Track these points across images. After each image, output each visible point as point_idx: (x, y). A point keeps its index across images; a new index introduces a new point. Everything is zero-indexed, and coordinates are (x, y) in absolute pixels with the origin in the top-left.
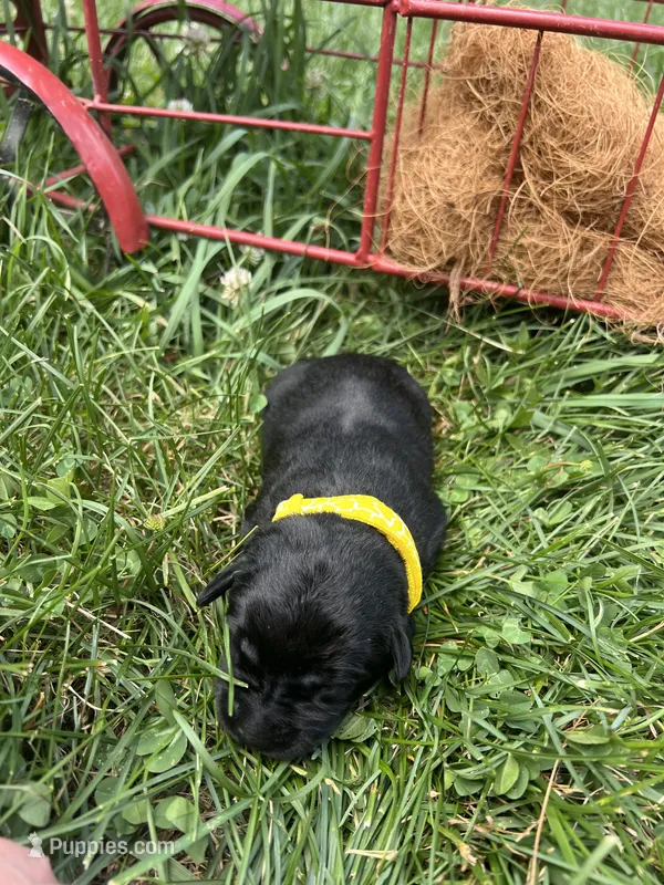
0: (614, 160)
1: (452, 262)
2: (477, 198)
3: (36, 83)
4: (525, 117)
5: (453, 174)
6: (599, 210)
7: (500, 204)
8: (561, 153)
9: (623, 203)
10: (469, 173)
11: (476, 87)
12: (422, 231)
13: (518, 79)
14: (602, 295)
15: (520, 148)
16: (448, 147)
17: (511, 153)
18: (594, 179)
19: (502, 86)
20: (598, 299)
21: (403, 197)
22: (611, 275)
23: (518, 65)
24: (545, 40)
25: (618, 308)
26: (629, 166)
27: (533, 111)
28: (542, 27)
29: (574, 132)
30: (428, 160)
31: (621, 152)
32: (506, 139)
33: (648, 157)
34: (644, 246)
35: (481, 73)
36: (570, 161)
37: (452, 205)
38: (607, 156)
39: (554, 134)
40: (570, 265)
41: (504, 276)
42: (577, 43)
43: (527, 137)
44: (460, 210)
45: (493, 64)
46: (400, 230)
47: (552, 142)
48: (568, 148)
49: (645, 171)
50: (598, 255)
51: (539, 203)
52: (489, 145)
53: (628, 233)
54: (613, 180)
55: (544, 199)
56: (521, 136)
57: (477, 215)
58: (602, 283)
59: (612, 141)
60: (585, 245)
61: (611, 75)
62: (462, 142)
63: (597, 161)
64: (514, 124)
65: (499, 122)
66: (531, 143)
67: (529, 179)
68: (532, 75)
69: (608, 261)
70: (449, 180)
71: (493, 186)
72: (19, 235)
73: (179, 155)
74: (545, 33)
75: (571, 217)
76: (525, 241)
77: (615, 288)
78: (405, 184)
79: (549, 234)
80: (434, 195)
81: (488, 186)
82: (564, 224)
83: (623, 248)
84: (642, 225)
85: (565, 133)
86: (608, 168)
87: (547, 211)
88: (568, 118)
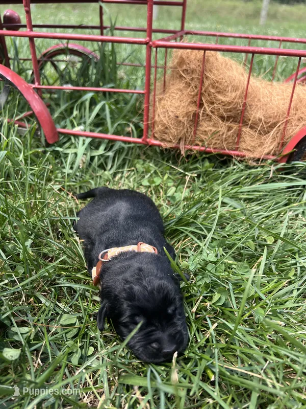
0: (236, 96)
1: (180, 140)
2: (187, 113)
4: (202, 82)
5: (177, 105)
6: (233, 115)
7: (196, 115)
8: (216, 94)
9: (241, 112)
10: (183, 104)
11: (183, 72)
12: (166, 128)
13: (198, 69)
14: (238, 148)
15: (201, 94)
16: (174, 95)
17: (198, 96)
18: (230, 103)
19: (193, 71)
20: (237, 149)
21: (159, 115)
22: (241, 140)
23: (198, 64)
24: (206, 53)
25: (245, 153)
26: (243, 98)
27: (205, 80)
28: (205, 49)
29: (220, 87)
30: (167, 100)
31: (238, 93)
32: (196, 91)
33: (249, 95)
34: (251, 128)
35: (184, 67)
36: (220, 97)
37: (177, 117)
38: (234, 94)
39: (213, 87)
40: (224, 136)
41: (200, 144)
42: (219, 54)
43: (203, 89)
44: (181, 118)
45: (188, 64)
46: (158, 128)
47: (213, 91)
48: (219, 92)
49: (249, 100)
50: (234, 132)
51: (210, 114)
52: (190, 93)
53: (245, 123)
54: (238, 103)
55: (212, 112)
56: (201, 89)
57: (187, 120)
58: (238, 143)
59: (235, 89)
60: (229, 129)
61: (234, 66)
62: (180, 93)
63: (230, 96)
64: (199, 85)
65: (193, 85)
66: (205, 92)
67: (205, 105)
68: (203, 66)
69: (239, 135)
70: (176, 108)
71: (193, 109)
72: (5, 138)
73: (67, 106)
74: (207, 52)
75: (222, 118)
76: (206, 129)
77: (242, 145)
78: (159, 110)
79: (215, 125)
80: (170, 113)
81: (191, 109)
82: (220, 121)
83: (244, 129)
84: (250, 120)
85: (217, 87)
86: (234, 99)
87: (213, 117)
88: (218, 82)
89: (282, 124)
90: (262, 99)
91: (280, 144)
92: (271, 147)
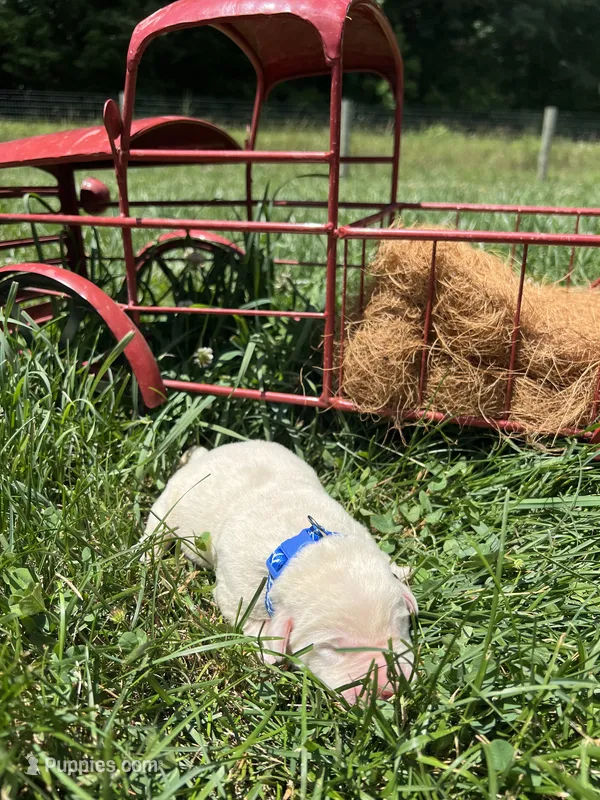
0: (498, 319)
1: (392, 400)
2: (404, 354)
3: (90, 296)
4: (432, 297)
5: (385, 337)
6: (495, 354)
7: (422, 355)
8: (461, 317)
9: (511, 348)
10: (397, 336)
11: (397, 279)
12: (367, 378)
13: (423, 273)
14: (508, 414)
15: (432, 318)
17: (426, 321)
18: (486, 333)
20: (506, 417)
21: (351, 356)
22: (513, 400)
23: (423, 264)
24: (438, 247)
25: (520, 423)
26: (511, 323)
27: (437, 292)
28: (435, 238)
29: (467, 303)
30: (367, 329)
31: (502, 313)
32: (421, 312)
33: (523, 316)
34: (532, 376)
35: (398, 271)
37: (386, 359)
38: (494, 317)
39: (453, 304)
40: (480, 394)
41: (433, 407)
42: (462, 246)
43: (435, 309)
44: (393, 362)
45: (405, 264)
46: (350, 380)
47: (452, 311)
48: (466, 314)
50: (499, 386)
51: (449, 352)
53: (518, 366)
54: (501, 332)
55: (453, 349)
56: (431, 308)
57: (406, 364)
58: (508, 405)
59: (495, 305)
60: (489, 379)
61: (491, 264)
62: (390, 316)
63: (488, 320)
64: (426, 301)
65: (414, 301)
66: (439, 313)
67: (440, 337)
68: (433, 268)
69: (509, 389)
71: (417, 344)
72: (69, 399)
74: (439, 243)
75: (474, 360)
77: (518, 409)
78: (352, 347)
79: (459, 373)
80: (373, 353)
81: (412, 344)
82: (470, 365)
83: (518, 380)
84: (528, 362)
85: (461, 304)
86: (495, 325)
87: (456, 358)
88: (462, 295)
89: (594, 368)
90: (548, 323)
91: (593, 406)
92: (576, 413)
